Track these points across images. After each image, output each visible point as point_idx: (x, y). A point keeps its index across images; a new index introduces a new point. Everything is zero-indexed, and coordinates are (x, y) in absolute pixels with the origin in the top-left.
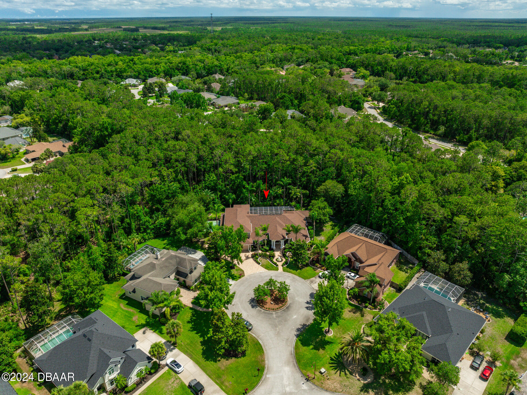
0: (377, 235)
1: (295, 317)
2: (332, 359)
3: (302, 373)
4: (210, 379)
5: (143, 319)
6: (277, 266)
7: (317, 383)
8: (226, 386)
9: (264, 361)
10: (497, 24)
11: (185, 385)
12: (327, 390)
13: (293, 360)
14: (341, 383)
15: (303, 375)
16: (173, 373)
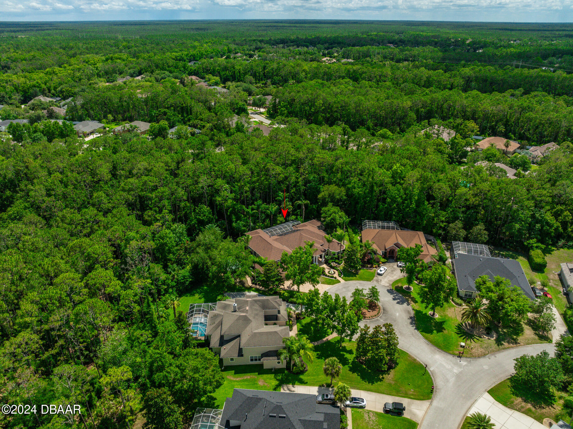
0: (391, 224)
1: (397, 314)
2: (458, 334)
3: (451, 354)
4: (393, 397)
5: (271, 379)
6: (335, 278)
7: (468, 356)
8: (412, 395)
9: (415, 360)
10: (281, 24)
11: (381, 413)
12: (479, 357)
13: (433, 348)
14: (481, 347)
15: (454, 355)
16: (360, 410)
